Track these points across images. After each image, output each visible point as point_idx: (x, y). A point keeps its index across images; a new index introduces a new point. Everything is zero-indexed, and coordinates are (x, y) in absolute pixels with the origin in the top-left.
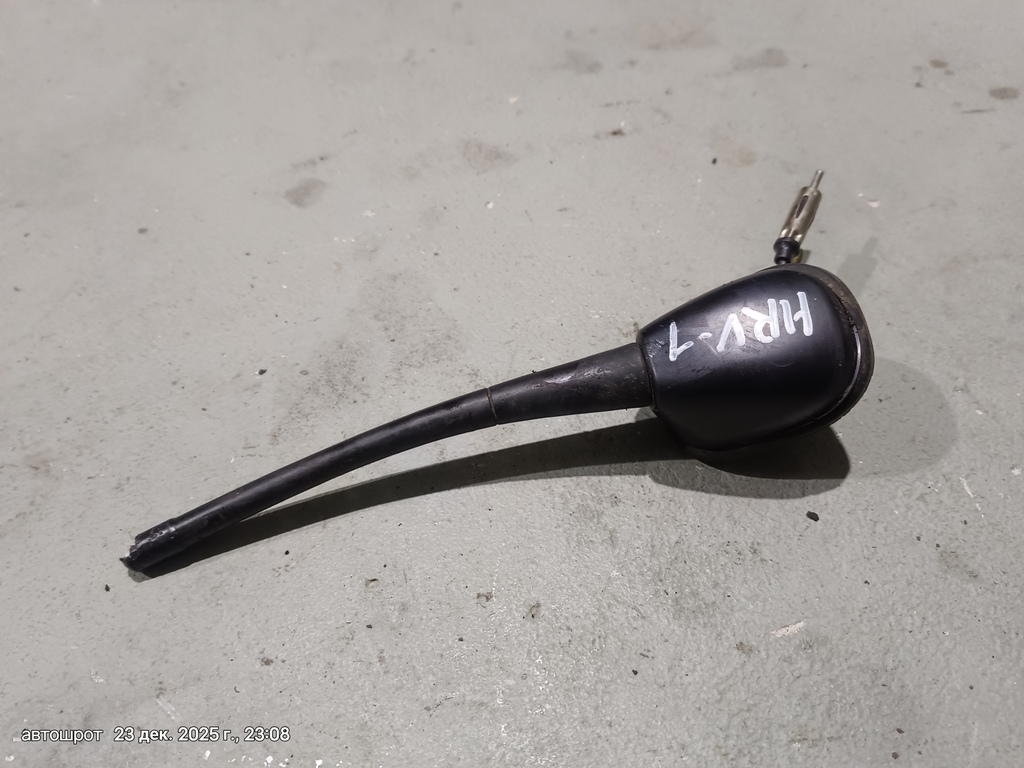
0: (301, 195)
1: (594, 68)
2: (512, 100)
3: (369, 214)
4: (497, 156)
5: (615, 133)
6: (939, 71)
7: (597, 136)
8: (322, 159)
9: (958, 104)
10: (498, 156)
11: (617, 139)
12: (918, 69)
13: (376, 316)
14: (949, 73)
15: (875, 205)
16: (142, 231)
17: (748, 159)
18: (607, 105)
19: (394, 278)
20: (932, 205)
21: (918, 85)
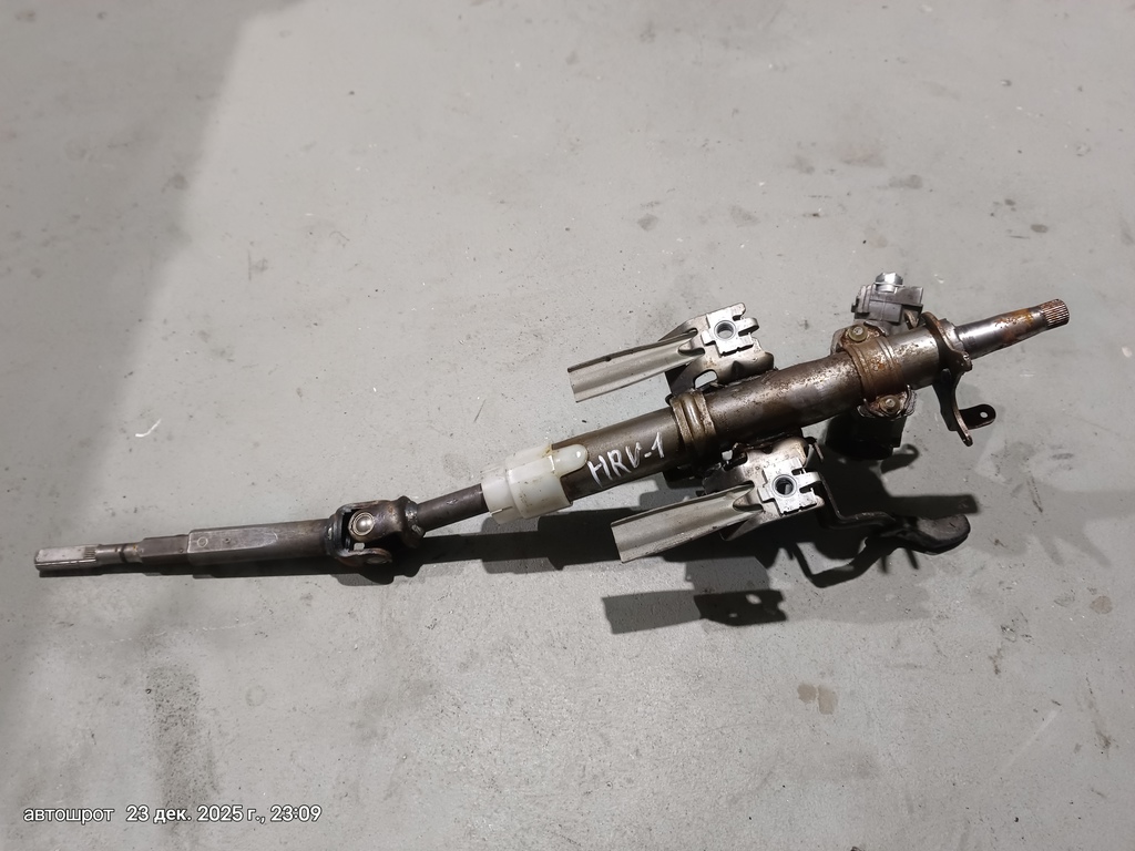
0: (646, 223)
1: (810, 170)
2: (761, 184)
3: (680, 240)
4: (748, 218)
5: (815, 215)
6: (1008, 207)
7: (804, 215)
8: (657, 203)
9: (1010, 231)
10: (750, 218)
11: (816, 219)
12: (997, 203)
13: (682, 295)
14: (1013, 210)
15: (941, 282)
16: (567, 229)
17: (882, 243)
18: (814, 197)
19: (692, 277)
20: (971, 288)
21: (992, 215)
